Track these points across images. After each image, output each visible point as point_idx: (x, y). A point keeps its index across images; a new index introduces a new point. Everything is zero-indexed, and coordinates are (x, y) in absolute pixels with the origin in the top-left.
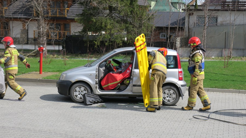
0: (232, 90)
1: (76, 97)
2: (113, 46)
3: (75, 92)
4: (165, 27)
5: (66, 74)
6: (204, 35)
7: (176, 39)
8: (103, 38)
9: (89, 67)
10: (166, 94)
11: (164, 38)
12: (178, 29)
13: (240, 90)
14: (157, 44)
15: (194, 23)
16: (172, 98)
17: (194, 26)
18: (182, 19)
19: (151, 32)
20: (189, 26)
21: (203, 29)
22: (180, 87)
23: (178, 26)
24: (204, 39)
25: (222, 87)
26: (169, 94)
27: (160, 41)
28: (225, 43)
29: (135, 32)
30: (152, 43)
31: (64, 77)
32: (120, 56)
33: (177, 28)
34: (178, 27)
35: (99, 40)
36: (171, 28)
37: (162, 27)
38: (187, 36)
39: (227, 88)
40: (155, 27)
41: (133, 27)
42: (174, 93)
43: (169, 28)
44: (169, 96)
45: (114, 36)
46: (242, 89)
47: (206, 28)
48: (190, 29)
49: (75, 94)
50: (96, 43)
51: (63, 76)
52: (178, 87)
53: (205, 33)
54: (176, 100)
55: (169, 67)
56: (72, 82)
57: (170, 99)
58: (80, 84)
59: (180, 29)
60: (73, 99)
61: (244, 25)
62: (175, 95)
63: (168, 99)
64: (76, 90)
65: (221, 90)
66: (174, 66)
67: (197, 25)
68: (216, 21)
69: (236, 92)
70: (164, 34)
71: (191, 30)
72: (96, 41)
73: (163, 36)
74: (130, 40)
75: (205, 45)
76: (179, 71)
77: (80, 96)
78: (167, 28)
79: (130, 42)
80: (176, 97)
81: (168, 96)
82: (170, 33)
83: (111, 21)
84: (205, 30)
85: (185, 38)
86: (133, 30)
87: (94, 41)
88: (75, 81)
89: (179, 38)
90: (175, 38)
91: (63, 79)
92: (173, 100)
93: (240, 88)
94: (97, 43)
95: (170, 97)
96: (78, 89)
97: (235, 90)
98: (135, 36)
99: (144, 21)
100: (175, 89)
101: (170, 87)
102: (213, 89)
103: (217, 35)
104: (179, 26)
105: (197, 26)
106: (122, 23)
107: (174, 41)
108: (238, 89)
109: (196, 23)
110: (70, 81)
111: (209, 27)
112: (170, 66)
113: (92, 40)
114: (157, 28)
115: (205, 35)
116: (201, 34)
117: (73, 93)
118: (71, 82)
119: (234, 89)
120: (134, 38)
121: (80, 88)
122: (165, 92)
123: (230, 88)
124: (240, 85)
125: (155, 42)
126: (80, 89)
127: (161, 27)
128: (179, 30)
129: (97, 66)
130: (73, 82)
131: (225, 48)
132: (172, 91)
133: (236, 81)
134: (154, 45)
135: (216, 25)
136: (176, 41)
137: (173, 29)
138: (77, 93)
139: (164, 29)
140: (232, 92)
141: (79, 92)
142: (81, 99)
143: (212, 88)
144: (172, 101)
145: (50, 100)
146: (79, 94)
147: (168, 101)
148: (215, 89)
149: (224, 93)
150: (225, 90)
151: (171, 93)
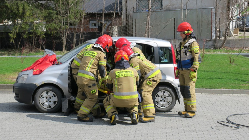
0: (223, 89)
1: (43, 105)
2: (30, 39)
3: (41, 98)
4: (97, 13)
5: (28, 75)
6: (148, 23)
7: (113, 28)
8: (19, 29)
9: (57, 64)
10: (159, 97)
11: (95, 27)
12: (115, 15)
13: (234, 90)
14: (89, 35)
15: (134, 7)
16: (167, 102)
17: (133, 12)
18: (119, 3)
19: (81, 20)
20: (126, 12)
21: (147, 15)
22: (176, 88)
23: (115, 12)
24: (148, 28)
25: (211, 87)
26: (163, 98)
27: (90, 31)
28: (174, 32)
29: (59, 20)
30: (82, 34)
31: (25, 79)
32: (41, 51)
33: (113, 14)
34: (115, 14)
35: (14, 32)
36: (106, 14)
37: (94, 13)
38: (125, 24)
39: (217, 88)
40: (85, 13)
41: (57, 14)
42: (169, 96)
43: (103, 15)
44: (164, 99)
45: (33, 26)
46: (236, 89)
47: (150, 14)
48: (128, 16)
49: (41, 101)
50: (11, 35)
51: (23, 77)
52: (174, 87)
53: (150, 20)
54: (172, 105)
55: (162, 61)
56: (37, 85)
57: (164, 103)
58: (47, 88)
59: (117, 15)
60: (39, 108)
61: (197, 9)
62: (171, 98)
63: (161, 103)
64: (42, 95)
65: (210, 90)
66: (168, 61)
67: (137, 10)
68: (160, 5)
69: (229, 92)
70: (95, 22)
71: (130, 16)
72: (11, 33)
73: (94, 24)
74: (54, 31)
75: (149, 35)
76: (174, 67)
77: (48, 104)
78: (101, 15)
79: (54, 32)
80: (172, 101)
81: (161, 99)
82: (104, 21)
83: (29, 6)
84: (149, 16)
85: (123, 27)
86: (57, 17)
87: (9, 34)
88: (41, 84)
89: (117, 26)
90: (111, 27)
91: (24, 82)
92: (168, 104)
93: (233, 88)
94: (13, 36)
95: (164, 101)
96: (45, 94)
97: (228, 90)
98: (60, 26)
99: (70, 5)
100: (171, 90)
101: (165, 88)
102: (201, 90)
103: (165, 23)
104: (117, 12)
105: (137, 12)
106: (43, 8)
107: (110, 31)
108: (231, 89)
109: (135, 7)
110: (35, 83)
111: (155, 12)
112: (164, 61)
113: (3, 31)
114: (88, 15)
115: (150, 23)
116: (145, 22)
117: (39, 100)
118: (35, 85)
119: (226, 89)
120: (59, 27)
121: (48, 93)
122: (158, 94)
123: (221, 88)
124: (231, 83)
125: (87, 33)
126: (48, 95)
127: (92, 13)
128: (116, 17)
129: (69, 63)
130: (39, 85)
131: (174, 39)
132: (166, 94)
133: (222, 78)
134: (84, 36)
135: (161, 10)
136: (112, 31)
137: (109, 16)
138: (44, 100)
139: (97, 16)
140: (225, 92)
141: (47, 98)
142: (49, 108)
143: (199, 88)
144: (167, 106)
145: (6, 111)
146: (47, 101)
147: (162, 107)
148: (203, 90)
149: (215, 94)
150: (215, 90)
151: (165, 96)
